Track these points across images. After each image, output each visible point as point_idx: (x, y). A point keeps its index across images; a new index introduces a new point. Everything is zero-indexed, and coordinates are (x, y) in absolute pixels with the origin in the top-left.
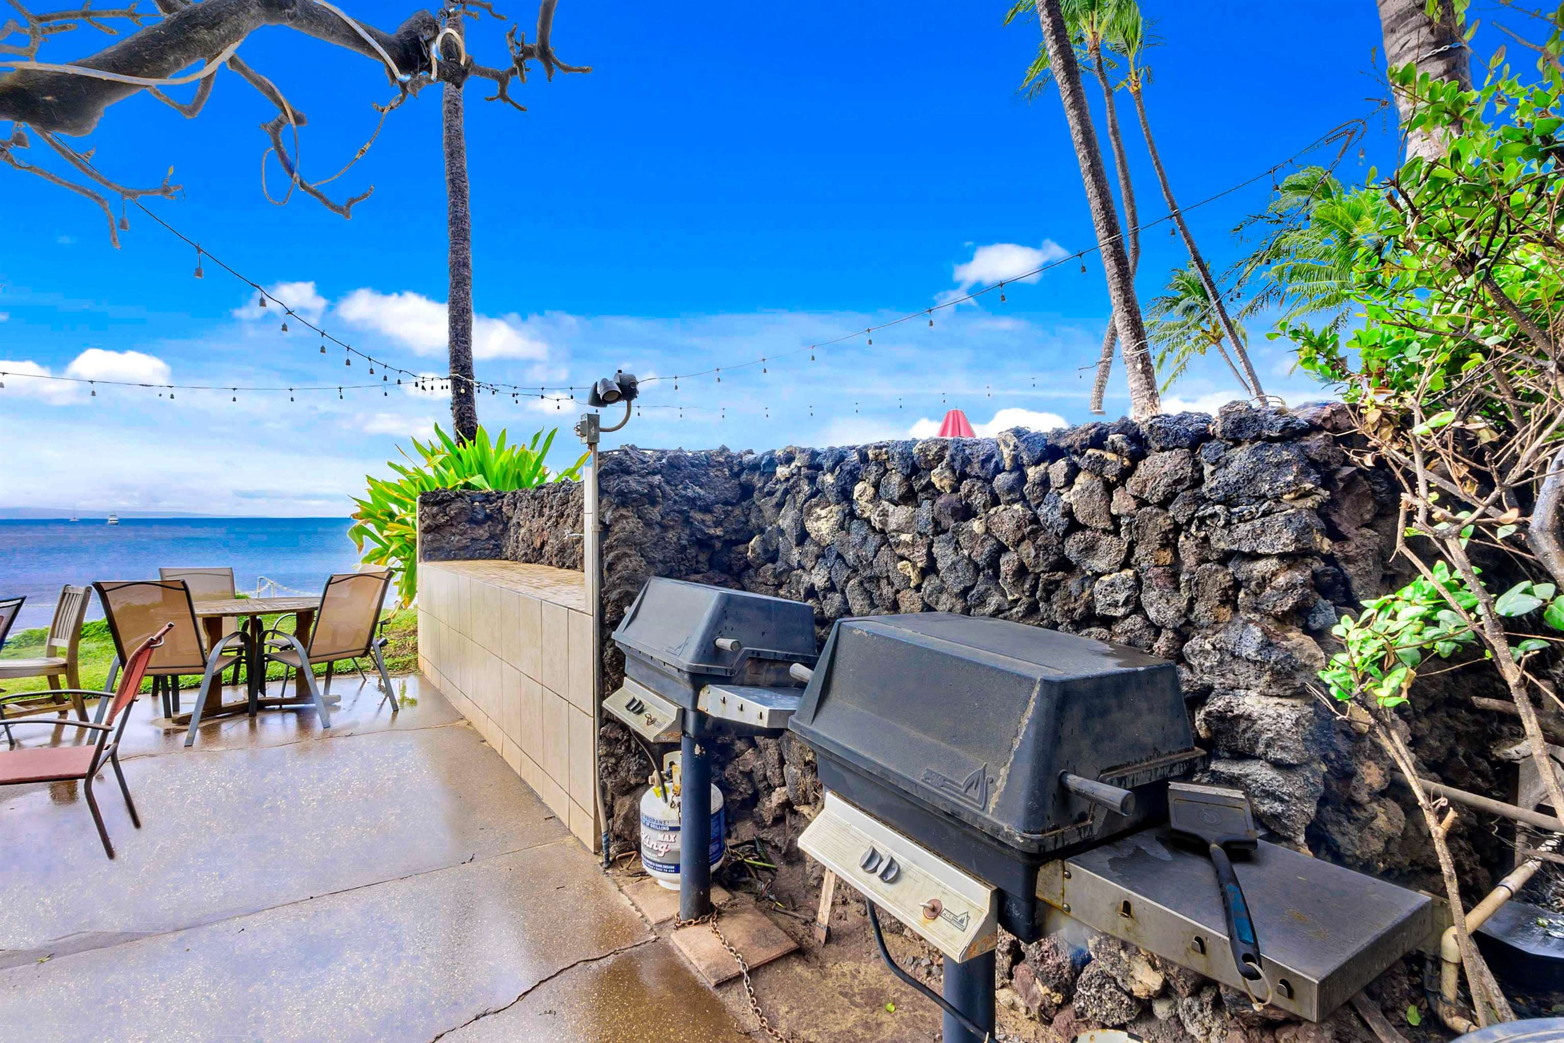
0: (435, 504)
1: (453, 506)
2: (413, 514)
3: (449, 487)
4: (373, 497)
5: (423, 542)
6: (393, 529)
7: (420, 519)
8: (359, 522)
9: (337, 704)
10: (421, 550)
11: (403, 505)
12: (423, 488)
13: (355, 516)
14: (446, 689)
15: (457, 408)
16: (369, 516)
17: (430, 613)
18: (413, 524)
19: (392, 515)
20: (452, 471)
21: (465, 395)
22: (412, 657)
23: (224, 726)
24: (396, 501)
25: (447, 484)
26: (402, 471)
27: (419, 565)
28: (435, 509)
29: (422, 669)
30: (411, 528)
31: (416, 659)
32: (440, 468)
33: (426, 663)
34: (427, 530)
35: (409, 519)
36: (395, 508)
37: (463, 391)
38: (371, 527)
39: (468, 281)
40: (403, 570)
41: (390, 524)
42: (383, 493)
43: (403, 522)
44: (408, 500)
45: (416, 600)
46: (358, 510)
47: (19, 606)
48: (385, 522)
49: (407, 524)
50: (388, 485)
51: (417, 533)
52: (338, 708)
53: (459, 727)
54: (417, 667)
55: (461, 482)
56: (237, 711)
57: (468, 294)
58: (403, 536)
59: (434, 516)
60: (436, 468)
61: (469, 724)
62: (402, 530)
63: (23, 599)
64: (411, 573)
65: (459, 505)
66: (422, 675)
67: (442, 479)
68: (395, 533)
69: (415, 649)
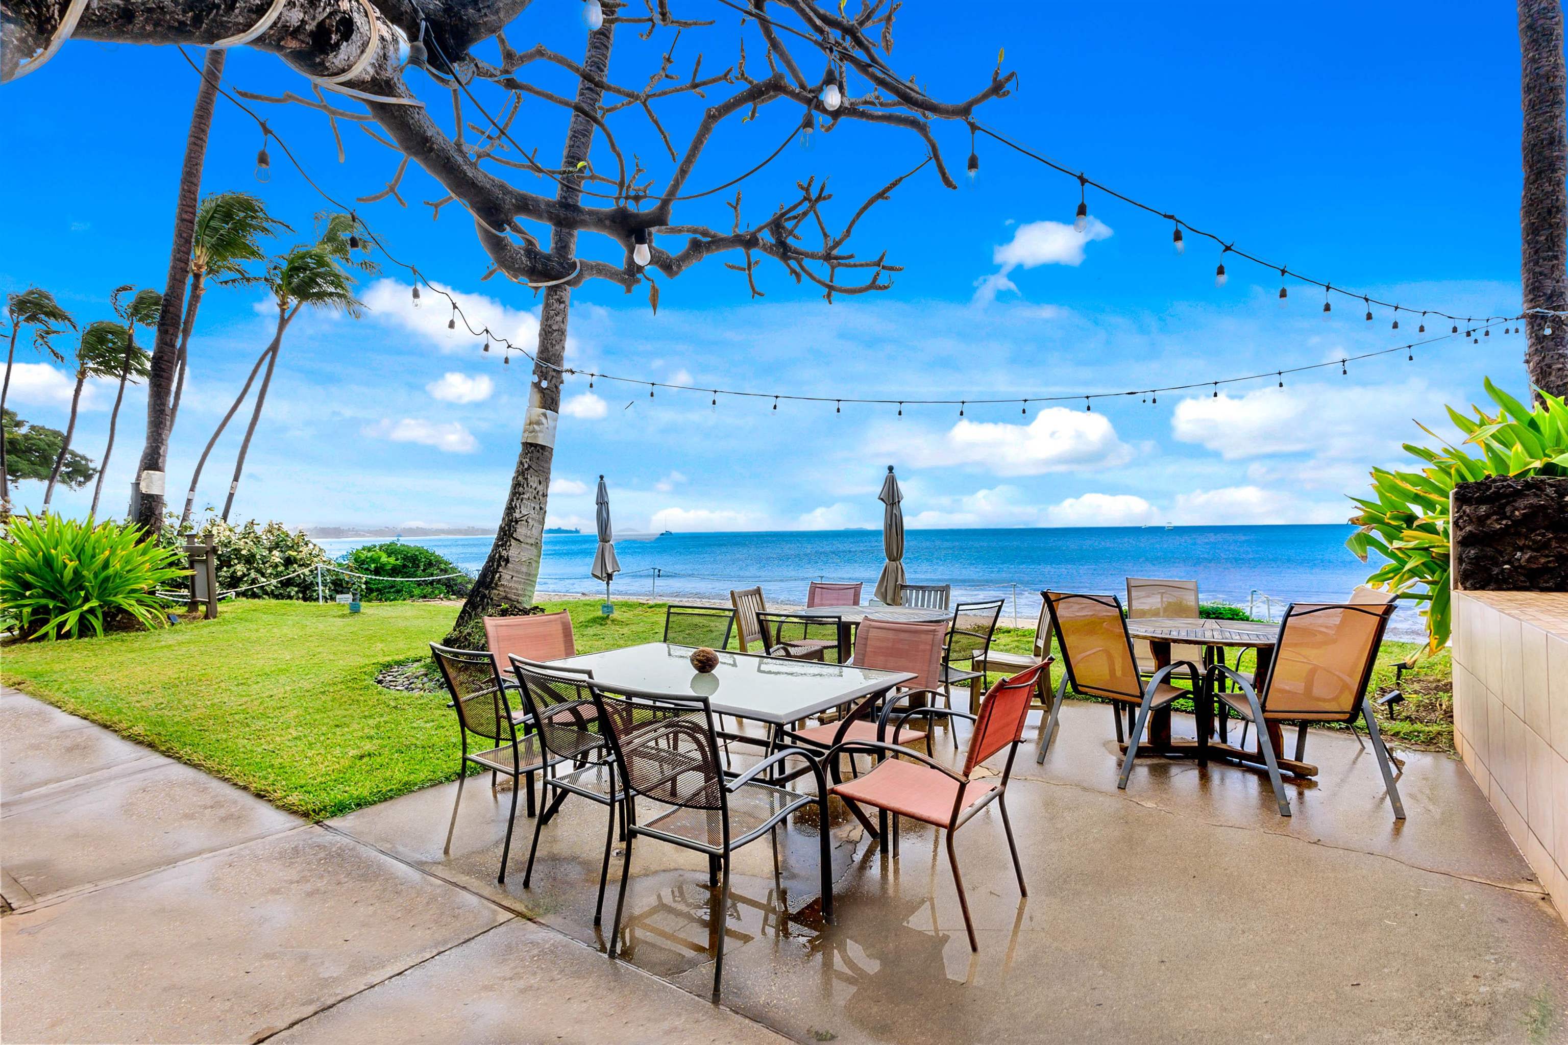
0: (1480, 501)
1: (1521, 503)
2: (1444, 518)
3: (1512, 474)
4: (1382, 496)
5: (1460, 560)
6: (1412, 538)
7: (1456, 523)
8: (1361, 529)
9: (1313, 778)
10: (1457, 571)
11: (1429, 505)
12: (1462, 477)
13: (1354, 521)
14: (1499, 803)
15: (1536, 359)
16: (1373, 520)
17: (1471, 671)
18: (1446, 532)
19: (1410, 519)
20: (1518, 447)
21: (1553, 337)
22: (1444, 727)
23: (1174, 770)
24: (1417, 499)
25: (1507, 467)
26: (1427, 455)
27: (1453, 593)
28: (1483, 509)
29: (1459, 750)
30: (1442, 537)
31: (1451, 733)
32: (1495, 445)
33: (1466, 746)
34: (1464, 543)
35: (1440, 524)
36: (1417, 510)
37: (1548, 332)
38: (1377, 534)
39: (1558, 164)
40: (1429, 598)
41: (1407, 533)
42: (1394, 489)
43: (1429, 528)
44: (1434, 497)
45: (1449, 643)
46: (1359, 513)
47: (1000, 607)
48: (1399, 529)
49: (1436, 533)
50: (1404, 477)
51: (1451, 545)
52: (1315, 784)
53: (1522, 899)
54: (1452, 745)
55: (1538, 464)
56: (1187, 754)
57: (1559, 184)
58: (1426, 549)
59: (1481, 520)
60: (1489, 448)
61: (1546, 897)
62: (1426, 538)
63: (1003, 601)
64: (1442, 605)
65: (1533, 500)
66: (1460, 761)
67: (1499, 461)
68: (1411, 545)
69: (1449, 715)
